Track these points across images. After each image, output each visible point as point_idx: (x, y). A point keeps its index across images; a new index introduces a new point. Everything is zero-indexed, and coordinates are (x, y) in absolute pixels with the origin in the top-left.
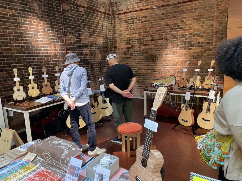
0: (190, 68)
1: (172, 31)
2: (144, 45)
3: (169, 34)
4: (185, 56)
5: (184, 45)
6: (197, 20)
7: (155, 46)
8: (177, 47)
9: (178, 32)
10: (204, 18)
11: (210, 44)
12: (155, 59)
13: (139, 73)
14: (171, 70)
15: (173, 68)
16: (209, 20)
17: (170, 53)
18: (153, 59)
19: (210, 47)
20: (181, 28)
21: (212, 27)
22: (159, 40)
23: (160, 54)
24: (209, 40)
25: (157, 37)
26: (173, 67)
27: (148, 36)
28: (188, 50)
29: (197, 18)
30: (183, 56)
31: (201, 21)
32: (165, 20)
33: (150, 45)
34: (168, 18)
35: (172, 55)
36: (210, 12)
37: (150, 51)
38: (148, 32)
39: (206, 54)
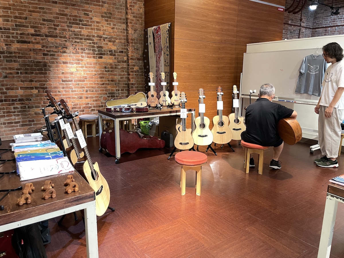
0: (103, 84)
1: (71, 27)
2: (18, 42)
3: (67, 29)
4: (95, 67)
5: (92, 52)
6: (106, 19)
7: (44, 46)
8: (82, 53)
9: (82, 30)
10: (114, 18)
11: (124, 53)
12: (45, 69)
13: (12, 97)
14: (75, 88)
15: (78, 85)
16: (120, 23)
17: (72, 61)
18: (41, 70)
19: (123, 58)
20: (85, 24)
21: (124, 33)
22: (51, 36)
23: (54, 62)
24: (122, 49)
25: (45, 30)
26: (78, 83)
27: (27, 27)
28: (98, 59)
29: (106, 15)
30: (93, 67)
31: (111, 21)
32: (58, 5)
33: (33, 43)
34: (63, 4)
35: (75, 65)
36: (121, 12)
37: (32, 54)
38: (26, 18)
39: (120, 67)
